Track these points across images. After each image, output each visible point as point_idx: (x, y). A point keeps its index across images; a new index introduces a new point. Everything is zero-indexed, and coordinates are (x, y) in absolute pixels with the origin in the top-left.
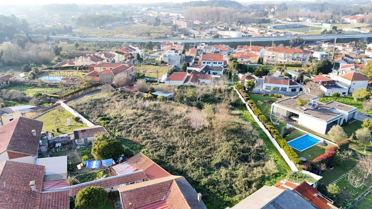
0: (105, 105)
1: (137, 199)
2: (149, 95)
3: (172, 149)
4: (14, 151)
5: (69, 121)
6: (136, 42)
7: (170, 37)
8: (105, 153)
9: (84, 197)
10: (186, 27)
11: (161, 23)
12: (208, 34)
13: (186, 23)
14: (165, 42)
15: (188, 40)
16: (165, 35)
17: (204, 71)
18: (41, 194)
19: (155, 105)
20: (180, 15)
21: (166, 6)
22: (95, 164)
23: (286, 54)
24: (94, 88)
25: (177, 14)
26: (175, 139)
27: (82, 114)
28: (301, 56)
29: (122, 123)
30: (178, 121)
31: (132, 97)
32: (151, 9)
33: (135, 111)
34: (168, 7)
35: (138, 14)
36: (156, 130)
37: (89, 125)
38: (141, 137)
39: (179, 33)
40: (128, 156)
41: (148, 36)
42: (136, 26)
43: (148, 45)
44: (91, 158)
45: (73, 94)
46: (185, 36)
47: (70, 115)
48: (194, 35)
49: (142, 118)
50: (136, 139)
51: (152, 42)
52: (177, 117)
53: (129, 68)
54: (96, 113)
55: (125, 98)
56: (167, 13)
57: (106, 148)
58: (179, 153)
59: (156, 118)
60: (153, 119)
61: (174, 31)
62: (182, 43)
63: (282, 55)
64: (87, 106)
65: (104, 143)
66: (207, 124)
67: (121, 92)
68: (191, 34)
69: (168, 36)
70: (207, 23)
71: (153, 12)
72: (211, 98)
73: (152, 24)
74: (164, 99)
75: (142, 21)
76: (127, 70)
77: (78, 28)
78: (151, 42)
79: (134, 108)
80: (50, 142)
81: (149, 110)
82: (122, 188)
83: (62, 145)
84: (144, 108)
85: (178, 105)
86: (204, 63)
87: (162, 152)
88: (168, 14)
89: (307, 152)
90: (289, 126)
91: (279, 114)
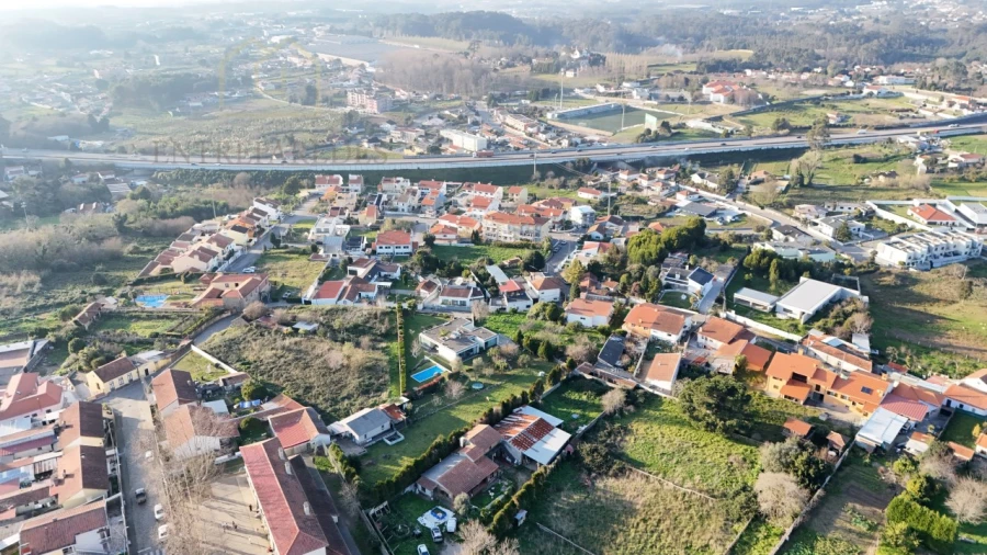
0: (241, 346)
1: (280, 421)
2: (289, 329)
3: (308, 389)
4: (183, 398)
5: (209, 369)
8: (253, 396)
9: (247, 422)
10: (376, 111)
12: (421, 136)
13: (375, 102)
14: (324, 178)
17: (370, 276)
19: (296, 343)
20: (367, 64)
22: (247, 405)
23: (512, 226)
24: (218, 318)
25: (360, 62)
26: (312, 380)
27: (219, 359)
28: (532, 228)
29: (262, 367)
30: (318, 361)
31: (269, 333)
33: (274, 352)
34: (339, 32)
36: (296, 372)
37: (232, 372)
38: (281, 380)
39: (360, 133)
40: (271, 397)
42: (260, 104)
44: (243, 400)
45: (195, 329)
47: (207, 362)
49: (282, 360)
50: (277, 382)
52: (318, 357)
54: (233, 357)
55: (262, 335)
56: (335, 58)
57: (254, 391)
58: (314, 392)
59: (297, 359)
60: (293, 361)
61: (347, 128)
63: (504, 227)
64: (223, 349)
65: (252, 388)
66: (346, 362)
67: (257, 327)
70: (425, 97)
72: (361, 328)
74: (307, 333)
76: (260, 285)
77: (120, 114)
79: (272, 349)
80: (202, 390)
81: (289, 350)
82: (269, 418)
84: (283, 348)
85: (322, 341)
86: (381, 248)
87: (300, 392)
88: (339, 60)
89: (425, 382)
90: (426, 358)
91: (426, 345)
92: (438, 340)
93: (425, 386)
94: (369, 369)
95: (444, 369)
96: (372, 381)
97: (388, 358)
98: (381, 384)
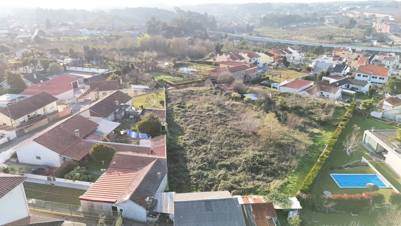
0: (193, 96)
1: (122, 162)
2: (237, 95)
3: (201, 142)
4: (93, 110)
5: (155, 103)
6: (308, 45)
7: (359, 42)
10: (388, 31)
11: (356, 25)
13: (389, 27)
14: (340, 48)
15: (380, 47)
16: (352, 40)
17: (338, 84)
18: (81, 140)
19: (233, 105)
20: (390, 16)
21: (376, 6)
25: (387, 16)
29: (189, 113)
32: (354, 9)
33: (210, 106)
34: (379, 7)
35: (335, 14)
39: (373, 39)
41: (330, 40)
42: (323, 27)
43: (316, 49)
45: (186, 84)
46: (379, 43)
48: (393, 43)
49: (209, 113)
50: (185, 127)
51: (323, 46)
53: (249, 68)
61: (366, 36)
62: (362, 50)
68: (390, 40)
69: (356, 41)
71: (355, 12)
72: (302, 110)
73: (345, 26)
74: (249, 101)
75: (334, 22)
76: (247, 70)
77: (261, 28)
78: (321, 46)
80: (127, 113)
81: (223, 108)
83: (135, 117)
86: (359, 75)
88: (374, 15)
89: (347, 190)
90: (364, 160)
91: (369, 145)
92: (389, 143)
93: (345, 196)
94: (280, 146)
95: (388, 184)
96: (273, 160)
97: (311, 143)
98: (282, 169)
